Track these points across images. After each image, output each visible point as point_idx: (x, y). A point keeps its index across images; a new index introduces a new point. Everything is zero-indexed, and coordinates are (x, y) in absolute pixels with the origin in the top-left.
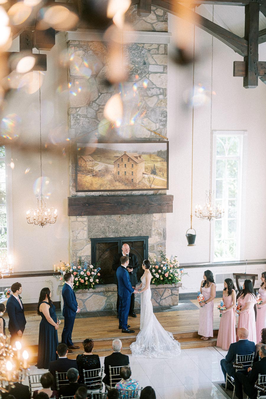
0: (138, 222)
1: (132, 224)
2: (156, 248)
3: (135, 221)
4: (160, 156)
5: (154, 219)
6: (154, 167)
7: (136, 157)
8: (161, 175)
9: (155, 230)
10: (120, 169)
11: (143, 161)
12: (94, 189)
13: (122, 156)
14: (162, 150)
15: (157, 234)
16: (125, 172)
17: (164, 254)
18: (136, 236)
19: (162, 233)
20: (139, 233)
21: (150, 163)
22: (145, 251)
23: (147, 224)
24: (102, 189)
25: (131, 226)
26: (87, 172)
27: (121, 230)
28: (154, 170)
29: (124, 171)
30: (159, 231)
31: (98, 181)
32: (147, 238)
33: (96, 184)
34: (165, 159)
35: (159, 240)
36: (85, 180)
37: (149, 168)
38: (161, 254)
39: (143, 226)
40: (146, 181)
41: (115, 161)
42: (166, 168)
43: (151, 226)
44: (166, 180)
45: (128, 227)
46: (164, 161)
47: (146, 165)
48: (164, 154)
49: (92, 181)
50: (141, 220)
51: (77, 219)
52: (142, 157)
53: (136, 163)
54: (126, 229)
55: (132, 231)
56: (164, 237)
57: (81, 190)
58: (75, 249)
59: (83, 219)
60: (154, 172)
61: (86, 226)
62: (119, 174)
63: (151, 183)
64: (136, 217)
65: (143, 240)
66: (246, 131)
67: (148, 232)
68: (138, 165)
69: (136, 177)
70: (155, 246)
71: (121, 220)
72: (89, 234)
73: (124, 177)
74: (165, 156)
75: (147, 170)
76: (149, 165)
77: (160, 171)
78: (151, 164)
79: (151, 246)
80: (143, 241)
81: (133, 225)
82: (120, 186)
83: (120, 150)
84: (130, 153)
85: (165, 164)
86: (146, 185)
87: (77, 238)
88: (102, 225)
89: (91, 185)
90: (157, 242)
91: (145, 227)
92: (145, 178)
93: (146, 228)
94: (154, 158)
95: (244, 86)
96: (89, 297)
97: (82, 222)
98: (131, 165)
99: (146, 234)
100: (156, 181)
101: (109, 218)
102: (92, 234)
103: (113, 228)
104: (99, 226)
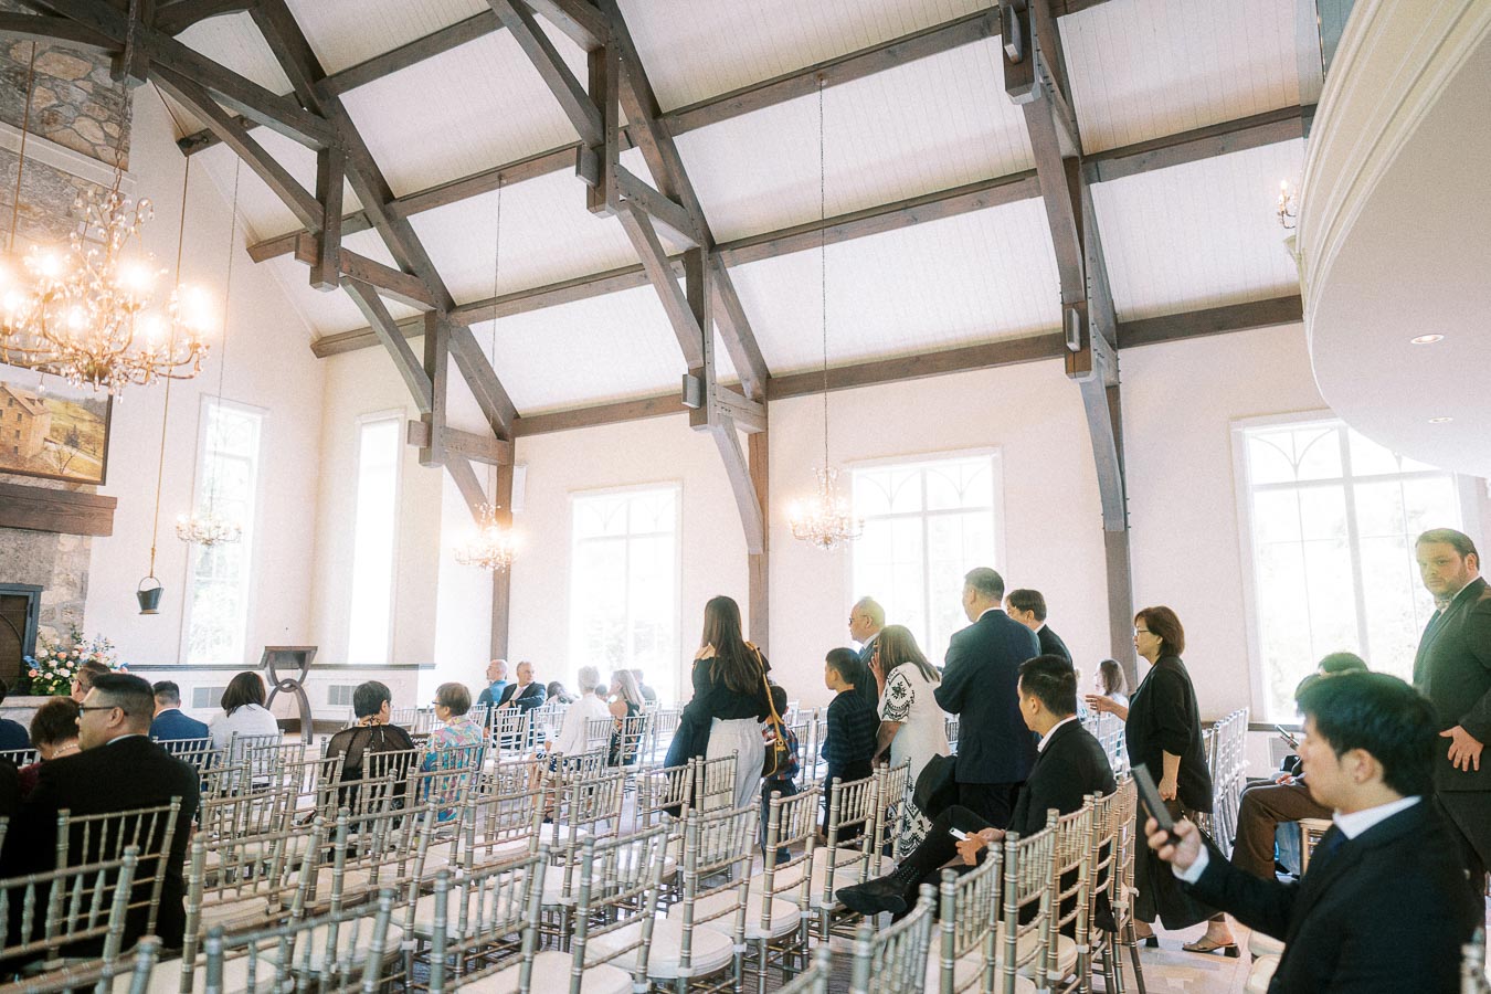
0: (16, 551)
2: (58, 616)
3: (9, 547)
4: (90, 409)
5: (60, 548)
6: (75, 431)
7: (32, 401)
8: (90, 451)
9: (60, 574)
11: (47, 413)
14: (97, 400)
15: (63, 584)
17: (78, 631)
18: (10, 581)
19: (78, 581)
20: (19, 575)
21: (63, 421)
22: (29, 619)
23: (41, 559)
28: (73, 436)
30: (72, 576)
32: (38, 590)
34: (102, 420)
35: (70, 598)
37: (61, 430)
38: (71, 629)
39: (29, 561)
40: (51, 458)
42: (103, 437)
43: (51, 562)
44: (100, 464)
46: (100, 422)
47: (54, 422)
48: (100, 409)
50: (26, 548)
52: (44, 404)
53: (30, 414)
56: (83, 593)
60: (72, 440)
63: (64, 464)
64: (12, 537)
65: (27, 594)
66: (268, 409)
67: (42, 576)
68: (34, 418)
69: (27, 445)
70: (58, 610)
74: (103, 413)
75: (55, 434)
76: (61, 423)
77: (88, 442)
78: (67, 424)
79: (47, 611)
80: (27, 598)
84: (16, 388)
85: (102, 430)
86: (49, 466)
90: (64, 603)
91: (35, 565)
92: (49, 451)
93: (39, 566)
95: (311, 283)
98: (16, 415)
99: (36, 581)
100: (75, 462)
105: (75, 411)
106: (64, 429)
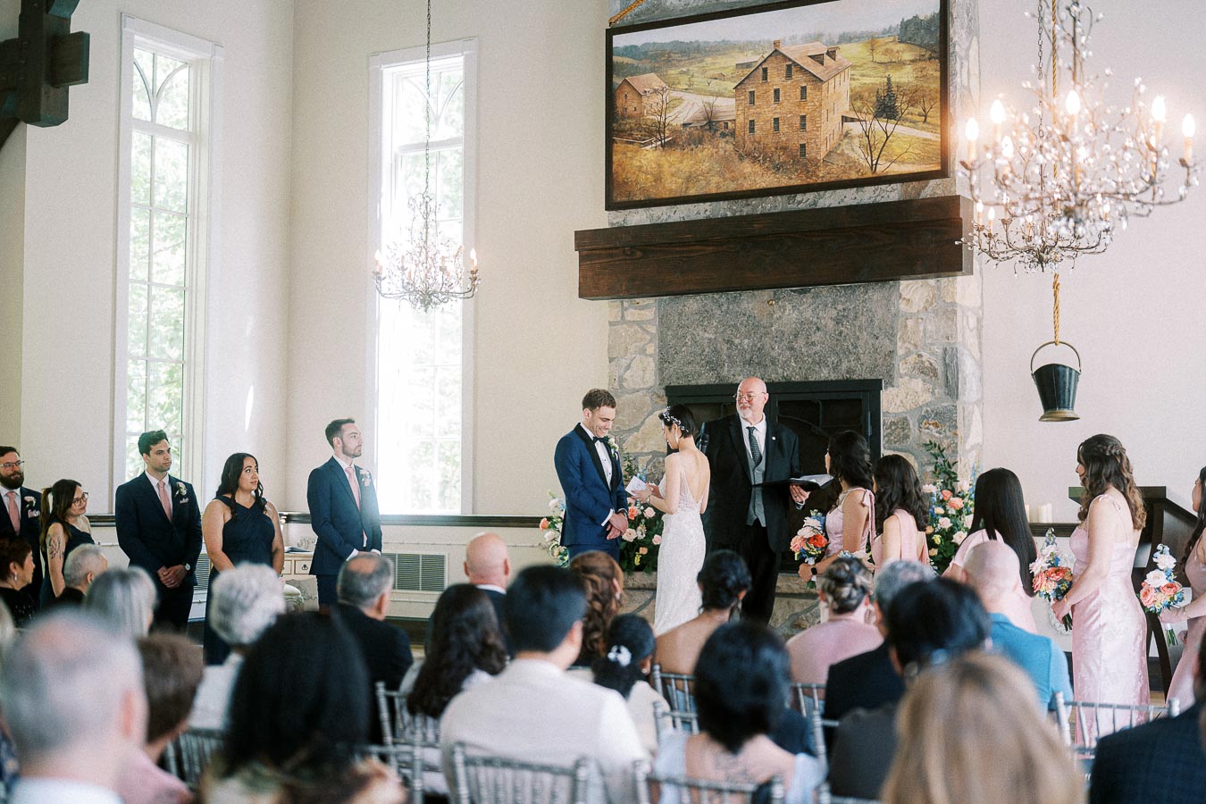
0: (838, 322)
1: (818, 329)
2: (914, 431)
3: (827, 317)
4: (910, 39)
5: (903, 306)
6: (889, 89)
7: (818, 59)
8: (918, 118)
9: (908, 353)
10: (758, 110)
11: (844, 70)
12: (666, 195)
13: (765, 61)
14: (922, 17)
15: (916, 371)
16: (776, 120)
17: (951, 461)
18: (833, 377)
19: (940, 369)
20: (844, 366)
21: (870, 76)
23: (876, 331)
24: (692, 192)
25: (814, 338)
26: (643, 133)
27: (773, 353)
28: (887, 99)
29: (771, 116)
30: (926, 356)
31: (681, 162)
32: (872, 388)
33: (672, 175)
34: (934, 51)
35: (927, 397)
36: (638, 164)
37: (866, 94)
38: (936, 456)
39: (858, 338)
40: (857, 149)
41: (739, 84)
42: (937, 85)
43: (891, 336)
44: (936, 136)
45: (801, 341)
46: (930, 59)
47: (855, 84)
48: (928, 29)
49: (659, 165)
50: (852, 315)
51: (623, 316)
52: (838, 56)
53: (817, 80)
54: (792, 349)
55: (816, 359)
56: (952, 389)
57: (625, 202)
58: (617, 428)
59: (643, 312)
60: (886, 108)
61: (651, 341)
62: (752, 130)
63: (875, 156)
64: (829, 300)
65: (859, 395)
67: (880, 361)
68: (824, 86)
69: (817, 137)
70: (913, 423)
71: (775, 316)
72: (661, 370)
73: (770, 141)
74: (933, 40)
75: (858, 104)
76: (867, 80)
77: (912, 102)
78: (875, 79)
79: (894, 423)
80: (860, 401)
81: (818, 334)
82: (756, 176)
83: (758, 39)
84: (794, 44)
85: (933, 70)
86: (853, 164)
87: (621, 386)
88: (706, 335)
89: (655, 181)
90: (921, 407)
91: (866, 342)
92: (852, 138)
93: (873, 345)
94: (887, 50)
96: (638, 606)
97: (639, 323)
98: (799, 91)
99: (872, 371)
100: (896, 147)
101: (731, 307)
102: (672, 369)
103: (746, 347)
104: (698, 338)
105: (887, 51)
106: (870, 91)
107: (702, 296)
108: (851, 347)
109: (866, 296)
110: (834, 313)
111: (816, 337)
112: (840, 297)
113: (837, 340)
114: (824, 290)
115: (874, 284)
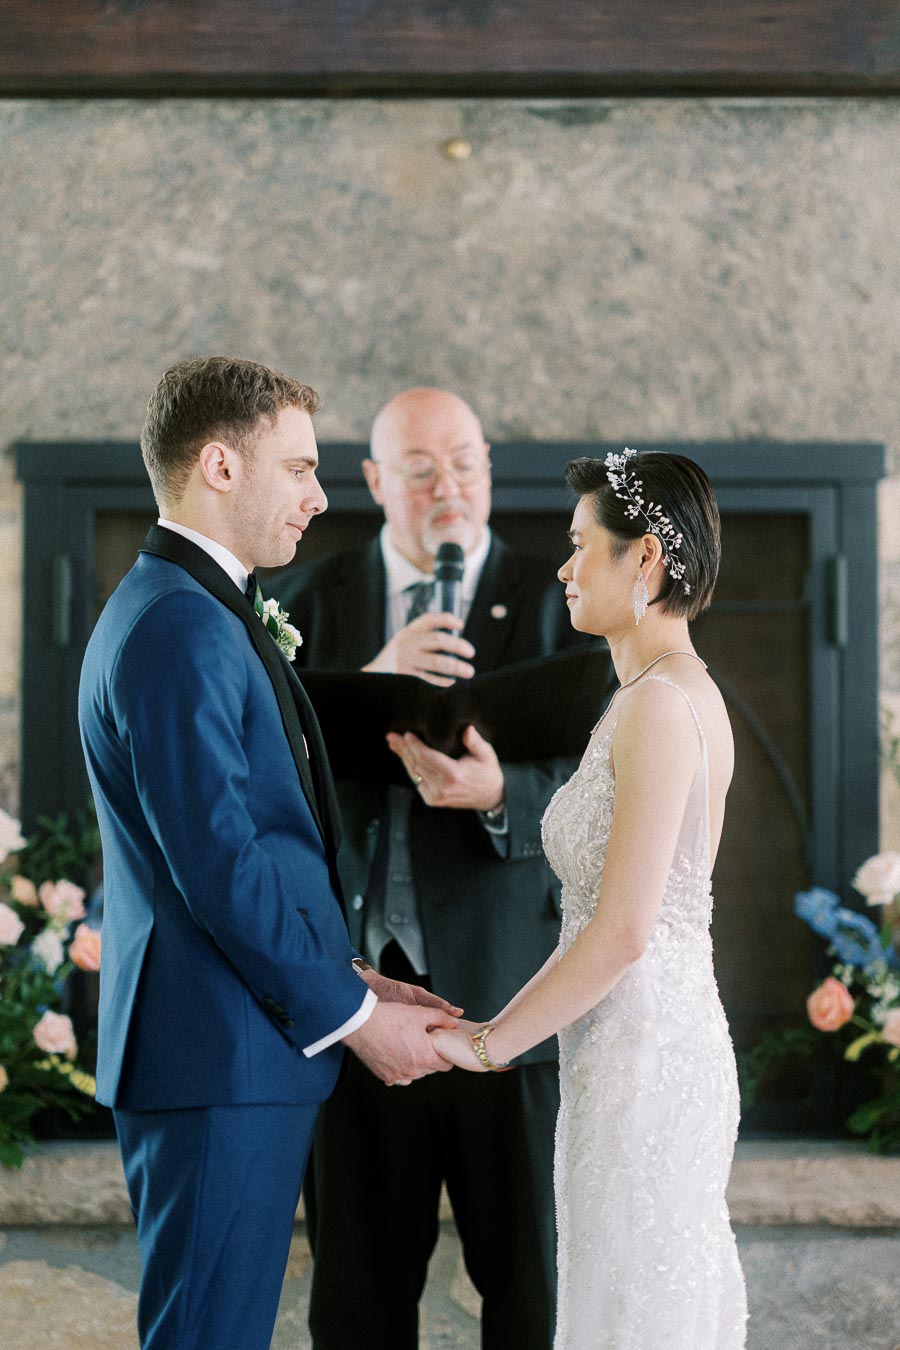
0: (715, 233)
20: (743, 389)
22: (825, 664)
23: (862, 273)
25: (621, 288)
27: (462, 337)
32: (853, 473)
39: (792, 295)
50: (769, 212)
54: (533, 322)
55: (635, 365)
64: (683, 153)
65: (798, 498)
71: (471, 199)
80: (803, 517)
81: (644, 274)
88: (186, 257)
93: (851, 322)
99: (847, 413)
101: (289, 157)
102: (37, 380)
103: (350, 308)
104: (150, 267)
107: (168, 108)
108: (766, 328)
109: (826, 149)
110: (700, 201)
111: (633, 284)
112: (726, 142)
113: (714, 298)
114: (665, 116)
115: (851, 104)
